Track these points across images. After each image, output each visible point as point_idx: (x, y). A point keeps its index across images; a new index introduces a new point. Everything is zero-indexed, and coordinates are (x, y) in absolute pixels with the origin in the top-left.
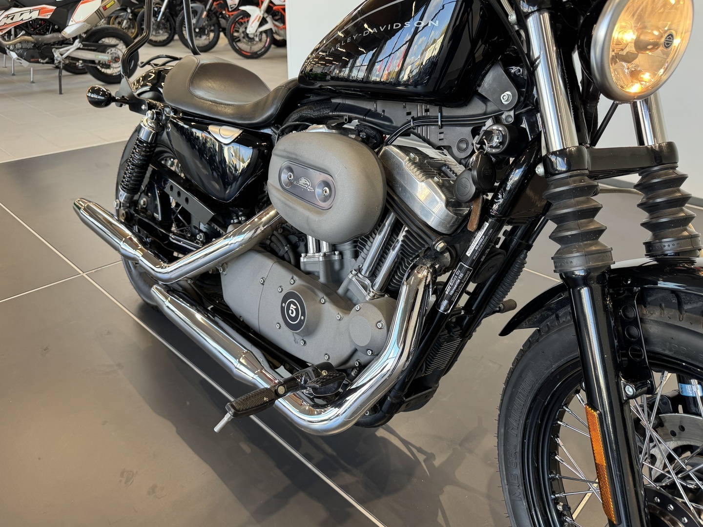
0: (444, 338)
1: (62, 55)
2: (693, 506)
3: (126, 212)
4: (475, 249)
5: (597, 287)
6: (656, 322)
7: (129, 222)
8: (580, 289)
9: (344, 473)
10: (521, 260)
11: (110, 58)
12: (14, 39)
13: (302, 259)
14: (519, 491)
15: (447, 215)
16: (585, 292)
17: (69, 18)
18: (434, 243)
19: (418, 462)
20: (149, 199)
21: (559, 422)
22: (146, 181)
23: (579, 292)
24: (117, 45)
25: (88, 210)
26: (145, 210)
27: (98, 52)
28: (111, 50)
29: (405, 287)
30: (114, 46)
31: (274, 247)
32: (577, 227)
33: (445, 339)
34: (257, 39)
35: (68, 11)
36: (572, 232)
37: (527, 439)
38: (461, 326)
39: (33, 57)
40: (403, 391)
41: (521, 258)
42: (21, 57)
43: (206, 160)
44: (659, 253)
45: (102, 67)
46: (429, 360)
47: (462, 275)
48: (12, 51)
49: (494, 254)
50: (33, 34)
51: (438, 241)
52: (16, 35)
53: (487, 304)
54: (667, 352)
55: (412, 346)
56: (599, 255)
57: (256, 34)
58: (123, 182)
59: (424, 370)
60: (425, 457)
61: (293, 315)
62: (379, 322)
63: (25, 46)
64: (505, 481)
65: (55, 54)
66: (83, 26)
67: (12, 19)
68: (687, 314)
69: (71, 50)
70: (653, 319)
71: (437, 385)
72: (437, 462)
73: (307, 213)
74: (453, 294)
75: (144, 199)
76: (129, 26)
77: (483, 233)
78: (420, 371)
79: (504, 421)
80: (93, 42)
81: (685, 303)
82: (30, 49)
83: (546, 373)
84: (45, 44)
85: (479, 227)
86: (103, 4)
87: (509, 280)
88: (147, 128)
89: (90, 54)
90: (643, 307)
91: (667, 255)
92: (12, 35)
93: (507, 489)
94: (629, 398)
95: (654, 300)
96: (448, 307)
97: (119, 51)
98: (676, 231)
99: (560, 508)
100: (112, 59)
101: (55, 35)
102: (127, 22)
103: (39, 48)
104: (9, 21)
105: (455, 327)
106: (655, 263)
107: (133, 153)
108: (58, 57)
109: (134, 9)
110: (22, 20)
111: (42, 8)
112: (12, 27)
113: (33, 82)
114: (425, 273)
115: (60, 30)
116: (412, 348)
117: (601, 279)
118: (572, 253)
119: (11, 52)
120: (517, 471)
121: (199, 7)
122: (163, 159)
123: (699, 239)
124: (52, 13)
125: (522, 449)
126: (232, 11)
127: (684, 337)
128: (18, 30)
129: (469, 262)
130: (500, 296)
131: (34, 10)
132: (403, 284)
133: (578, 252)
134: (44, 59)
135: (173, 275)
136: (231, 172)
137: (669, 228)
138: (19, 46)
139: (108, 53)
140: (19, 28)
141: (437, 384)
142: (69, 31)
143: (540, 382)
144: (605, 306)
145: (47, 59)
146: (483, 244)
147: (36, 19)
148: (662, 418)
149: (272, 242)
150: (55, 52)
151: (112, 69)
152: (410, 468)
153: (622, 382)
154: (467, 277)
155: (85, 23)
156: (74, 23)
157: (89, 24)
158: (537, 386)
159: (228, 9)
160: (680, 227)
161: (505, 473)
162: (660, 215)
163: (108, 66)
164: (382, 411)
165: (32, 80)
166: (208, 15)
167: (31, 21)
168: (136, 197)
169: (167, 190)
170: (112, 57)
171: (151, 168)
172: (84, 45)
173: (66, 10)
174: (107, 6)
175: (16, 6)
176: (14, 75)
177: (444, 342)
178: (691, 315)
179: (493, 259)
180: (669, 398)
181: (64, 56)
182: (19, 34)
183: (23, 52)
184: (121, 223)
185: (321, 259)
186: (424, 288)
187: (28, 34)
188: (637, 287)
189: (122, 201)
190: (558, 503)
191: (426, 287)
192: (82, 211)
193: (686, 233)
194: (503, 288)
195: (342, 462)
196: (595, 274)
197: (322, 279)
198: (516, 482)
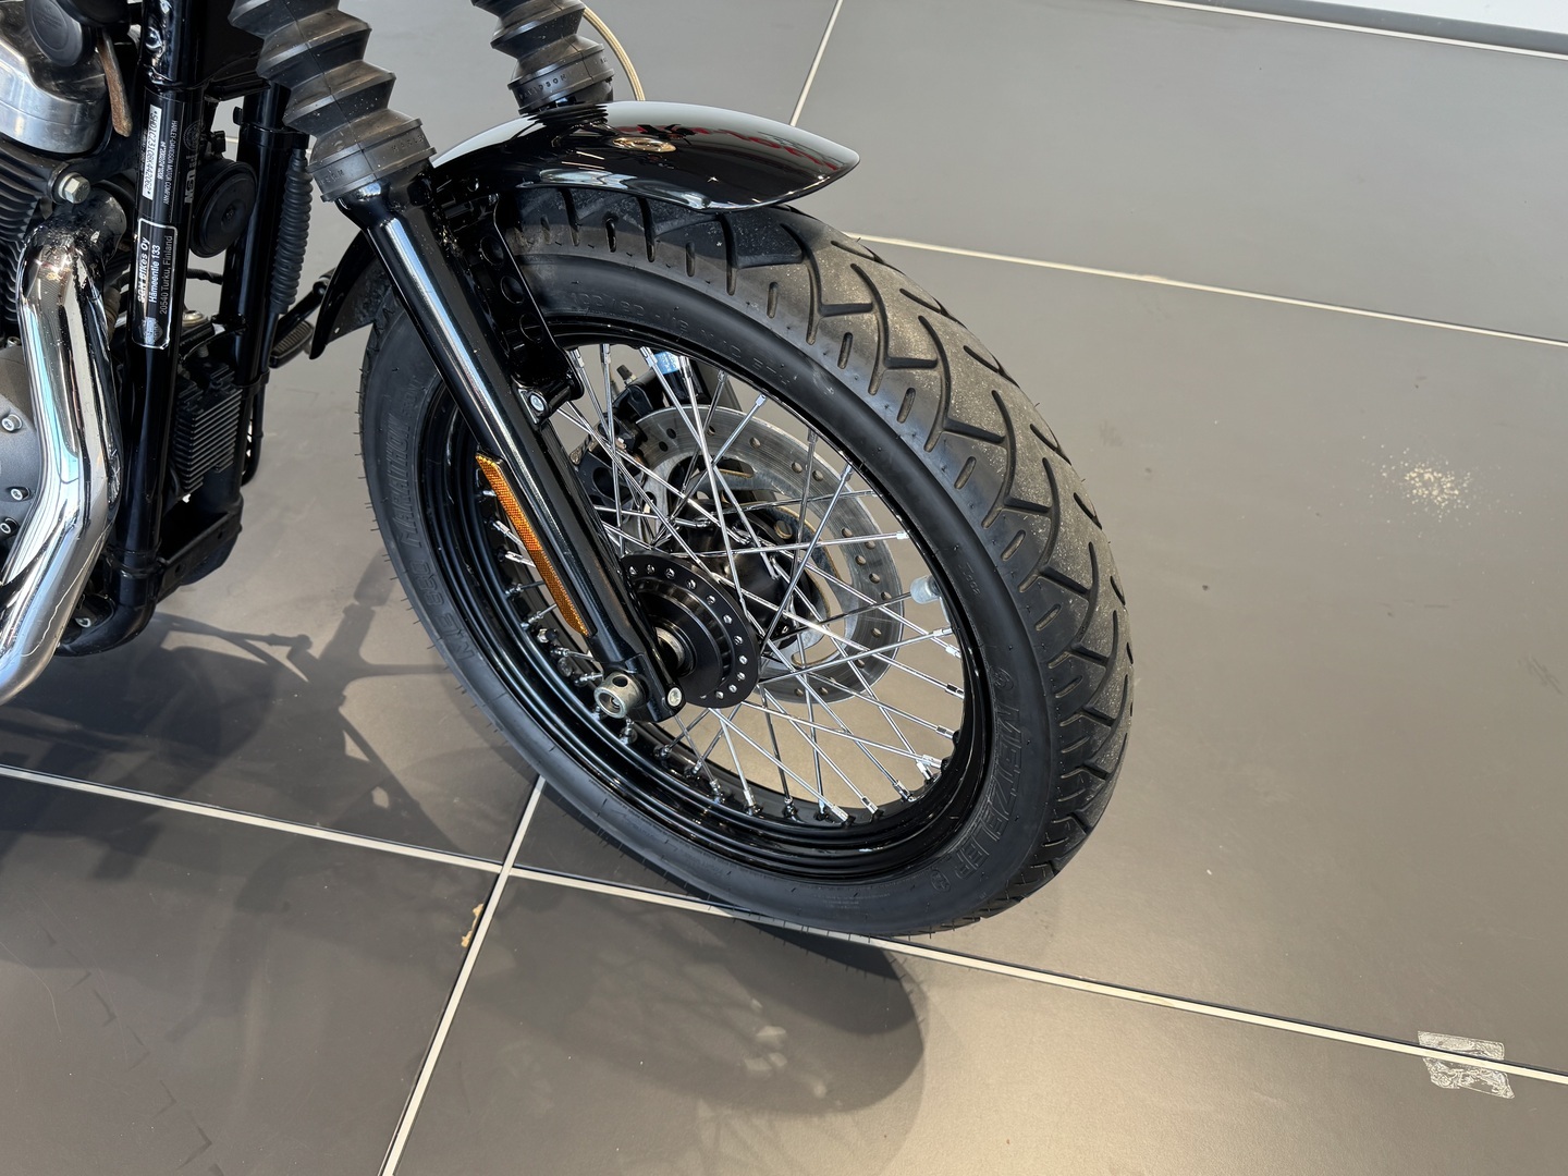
0: (195, 402)
2: (700, 557)
4: (156, 179)
5: (415, 212)
6: (543, 256)
8: (385, 224)
9: (114, 755)
10: (296, 174)
14: (464, 640)
15: (54, 106)
16: (394, 228)
18: (51, 184)
19: (275, 665)
21: (485, 493)
23: (384, 230)
29: (29, 310)
32: (325, 89)
33: (198, 403)
36: (317, 103)
37: (441, 544)
38: (230, 360)
40: (151, 545)
41: (295, 169)
44: (539, 103)
46: (179, 460)
47: (156, 250)
49: (219, 176)
51: (60, 178)
53: (268, 294)
54: (579, 311)
55: (108, 445)
56: (390, 143)
59: (178, 487)
60: (286, 650)
62: (6, 416)
64: (436, 634)
68: (584, 228)
70: (536, 252)
71: (237, 504)
72: (316, 651)
74: (159, 298)
77: (157, 134)
78: (171, 492)
79: (388, 527)
81: (578, 207)
83: (420, 409)
85: (141, 122)
87: (291, 227)
90: (518, 232)
91: (553, 104)
93: (444, 647)
94: (544, 417)
95: (532, 212)
96: (161, 332)
98: (554, 48)
99: (542, 638)
105: (215, 368)
106: (541, 126)
114: (67, 262)
116: (109, 451)
117: (417, 193)
118: (335, 151)
120: (449, 608)
123: (602, 56)
125: (440, 566)
127: (591, 275)
129: (158, 211)
130: (287, 268)
132: (20, 301)
133: (346, 146)
137: (541, 46)
141: (236, 500)
143: (417, 429)
144: (444, 249)
146: (171, 162)
148: (641, 426)
152: (260, 682)
153: (520, 391)
154: (173, 248)
158: (415, 440)
160: (560, 38)
161: (428, 620)
162: (515, 20)
164: (123, 605)
177: (198, 410)
178: (589, 229)
179: (222, 189)
180: (642, 386)
186: (79, 300)
188: (493, 193)
190: (537, 632)
191: (84, 296)
193: (573, 50)
194: (285, 249)
195: (101, 735)
196: (403, 186)
198: (453, 627)
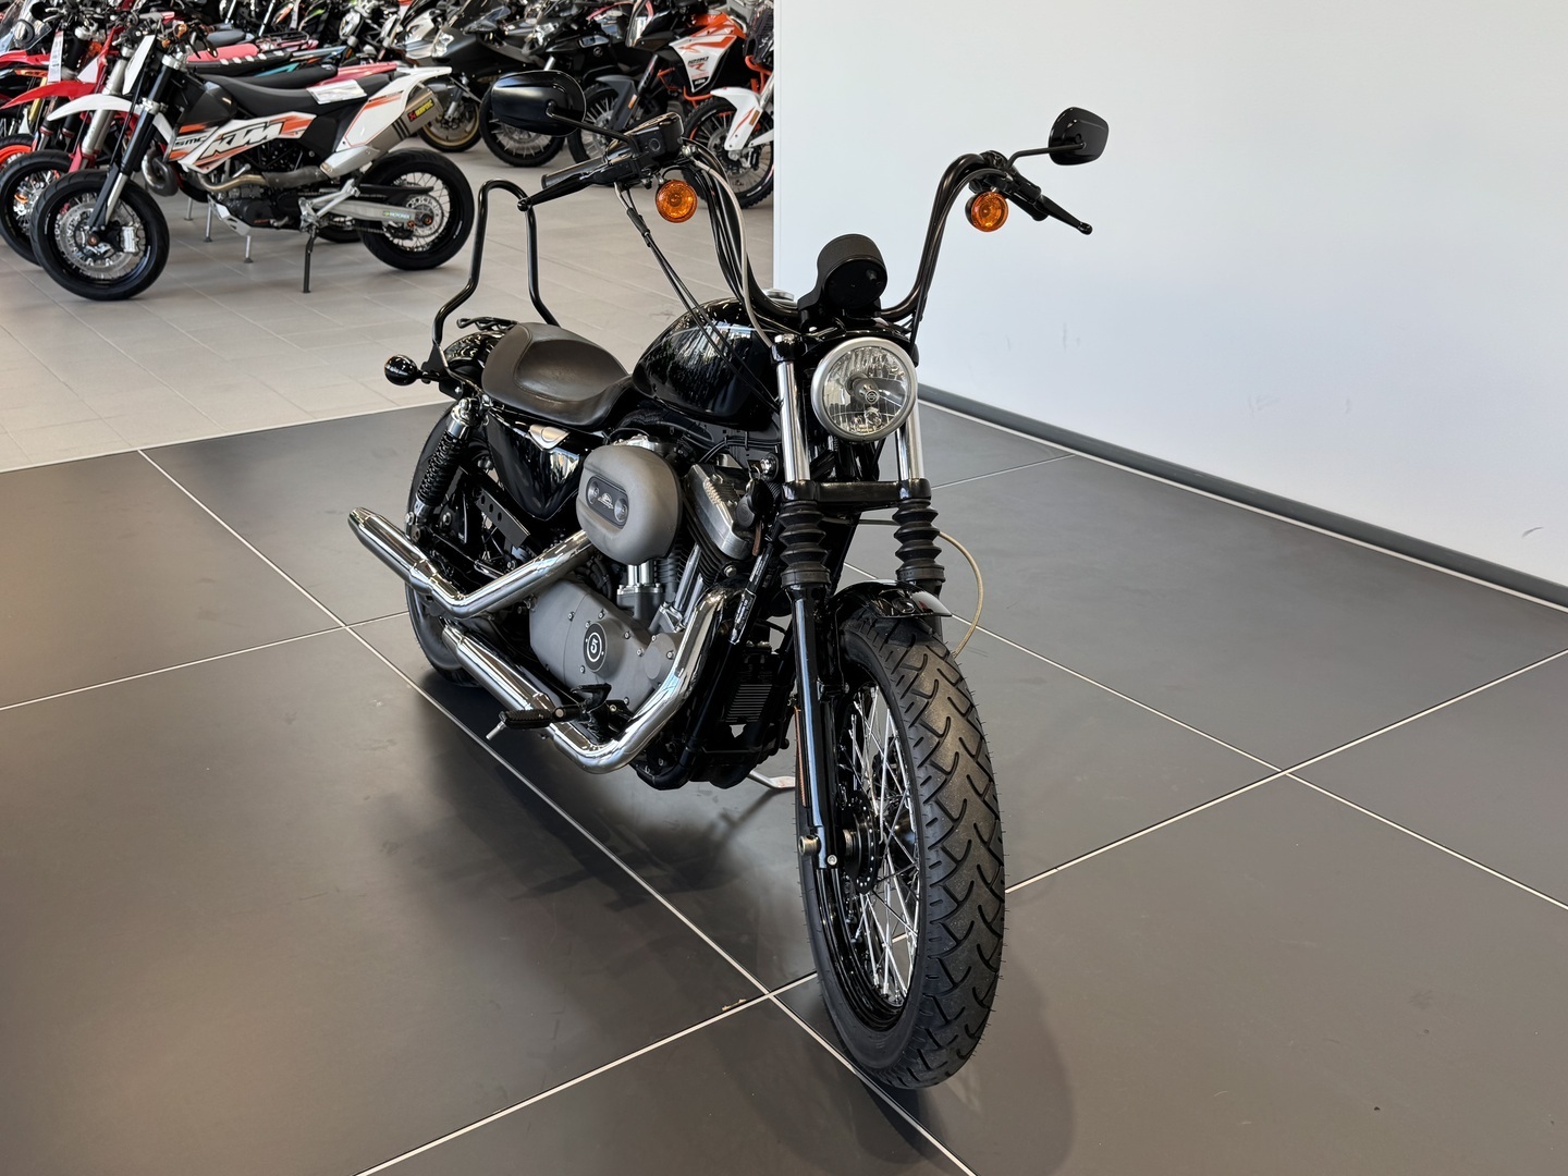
1: (316, 210)
3: (421, 531)
4: (756, 575)
7: (424, 542)
11: (413, 218)
12: (228, 181)
13: (619, 592)
15: (736, 540)
17: (338, 136)
18: (724, 568)
20: (454, 514)
22: (453, 487)
24: (431, 189)
25: (370, 525)
26: (447, 529)
27: (391, 204)
28: (417, 200)
30: (426, 191)
31: (593, 577)
32: (797, 548)
34: (747, 164)
35: (338, 122)
36: (790, 552)
39: (259, 216)
42: (237, 216)
43: (527, 463)
45: (395, 236)
47: (746, 602)
48: (221, 204)
50: (265, 171)
51: (728, 565)
52: (233, 171)
55: (694, 675)
57: (744, 152)
58: (421, 488)
59: (723, 715)
61: (594, 652)
62: (671, 652)
63: (246, 192)
65: (302, 208)
66: (365, 152)
67: (229, 143)
69: (334, 201)
73: (604, 531)
74: (741, 622)
75: (448, 514)
76: (463, 115)
77: (762, 558)
80: (382, 184)
82: (256, 199)
84: (285, 190)
86: (409, 107)
88: (458, 421)
89: (372, 210)
92: (224, 172)
96: (737, 637)
97: (433, 201)
98: (925, 560)
100: (416, 218)
101: (307, 170)
102: (459, 106)
103: (271, 198)
104: (224, 146)
107: (439, 451)
108: (308, 214)
109: (477, 77)
110: (248, 143)
111: (288, 119)
112: (226, 159)
113: (249, 261)
114: (718, 598)
115: (319, 160)
116: (693, 678)
119: (219, 206)
121: (624, 83)
122: (479, 458)
124: (305, 127)
126: (696, 94)
128: (237, 163)
129: (752, 587)
131: (273, 123)
134: (278, 218)
135: (472, 608)
136: (555, 481)
137: (914, 558)
138: (235, 193)
139: (410, 205)
140: (239, 159)
142: (335, 163)
145: (286, 219)
146: (762, 568)
147: (276, 139)
149: (592, 572)
150: (304, 205)
151: (415, 239)
153: (818, 683)
154: (752, 603)
155: (371, 148)
156: (347, 146)
157: (376, 148)
159: (689, 88)
160: (930, 558)
162: (911, 545)
163: (407, 234)
165: (247, 256)
166: (640, 103)
167: (265, 144)
168: (437, 511)
169: (478, 503)
170: (417, 215)
171: (460, 471)
172: (362, 190)
173: (333, 121)
174: (418, 113)
175: (240, 117)
176: (209, 240)
181: (320, 213)
182: (239, 169)
183: (242, 206)
184: (414, 544)
185: (637, 591)
186: (713, 615)
187: (254, 170)
189: (418, 514)
191: (716, 614)
192: (362, 527)
196: (809, 589)
197: (636, 615)
